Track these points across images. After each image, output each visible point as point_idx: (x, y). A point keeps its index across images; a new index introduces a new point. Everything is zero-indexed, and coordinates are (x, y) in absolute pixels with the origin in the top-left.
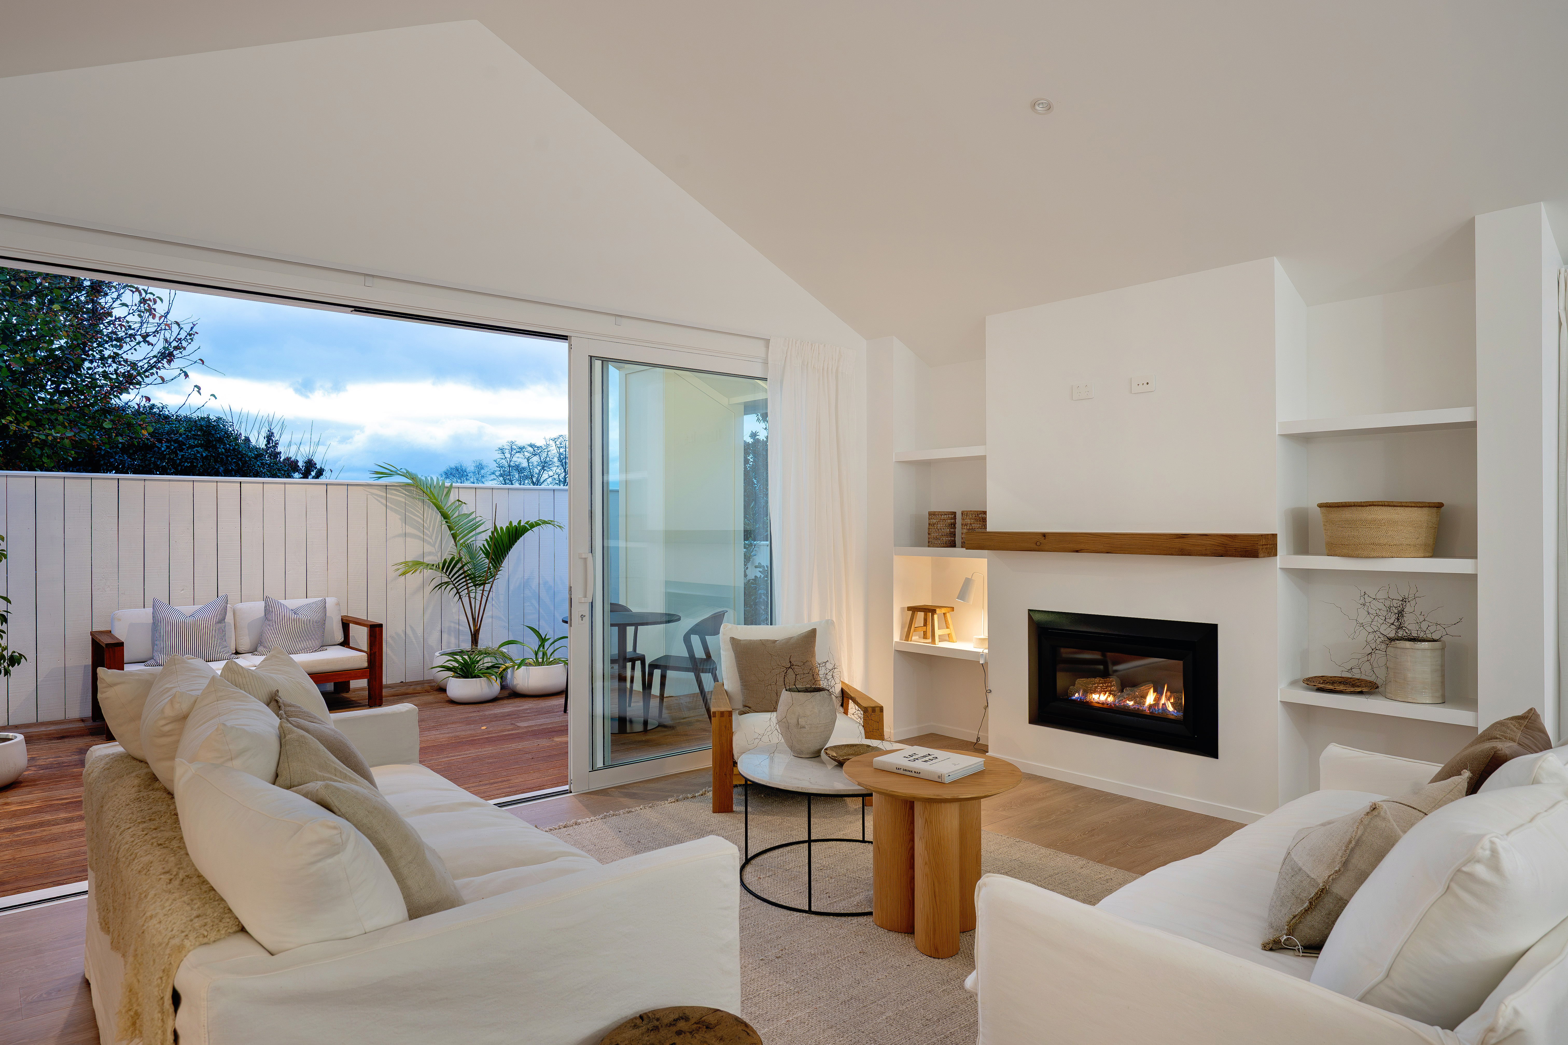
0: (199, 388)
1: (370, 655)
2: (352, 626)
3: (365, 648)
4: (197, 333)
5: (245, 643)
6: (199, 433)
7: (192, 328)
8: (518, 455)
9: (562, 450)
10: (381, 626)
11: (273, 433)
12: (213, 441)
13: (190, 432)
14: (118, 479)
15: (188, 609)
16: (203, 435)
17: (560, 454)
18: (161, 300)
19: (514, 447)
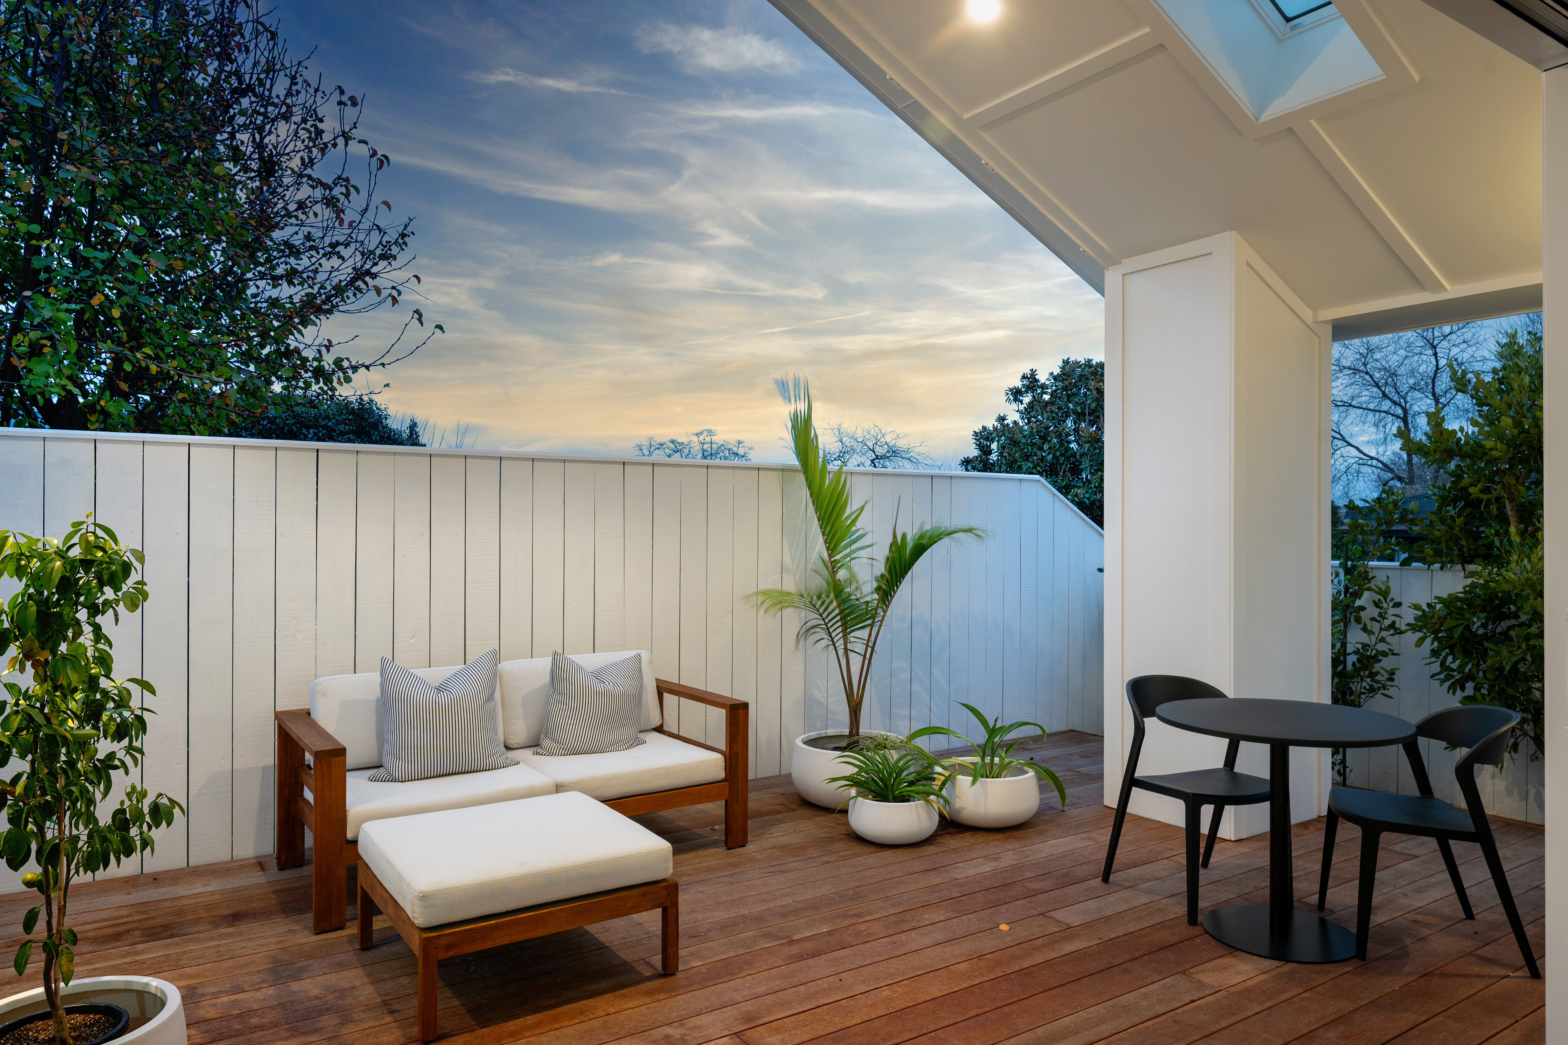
0: (420, 316)
1: (730, 758)
2: (665, 695)
3: (723, 746)
4: (413, 234)
5: (520, 731)
6: (351, 417)
7: (406, 227)
8: (657, 452)
9: (705, 447)
10: (745, 706)
11: (416, 424)
12: (366, 427)
13: (340, 416)
14: (318, 450)
15: (435, 675)
16: (355, 420)
17: (704, 451)
18: (357, 190)
19: (653, 443)
